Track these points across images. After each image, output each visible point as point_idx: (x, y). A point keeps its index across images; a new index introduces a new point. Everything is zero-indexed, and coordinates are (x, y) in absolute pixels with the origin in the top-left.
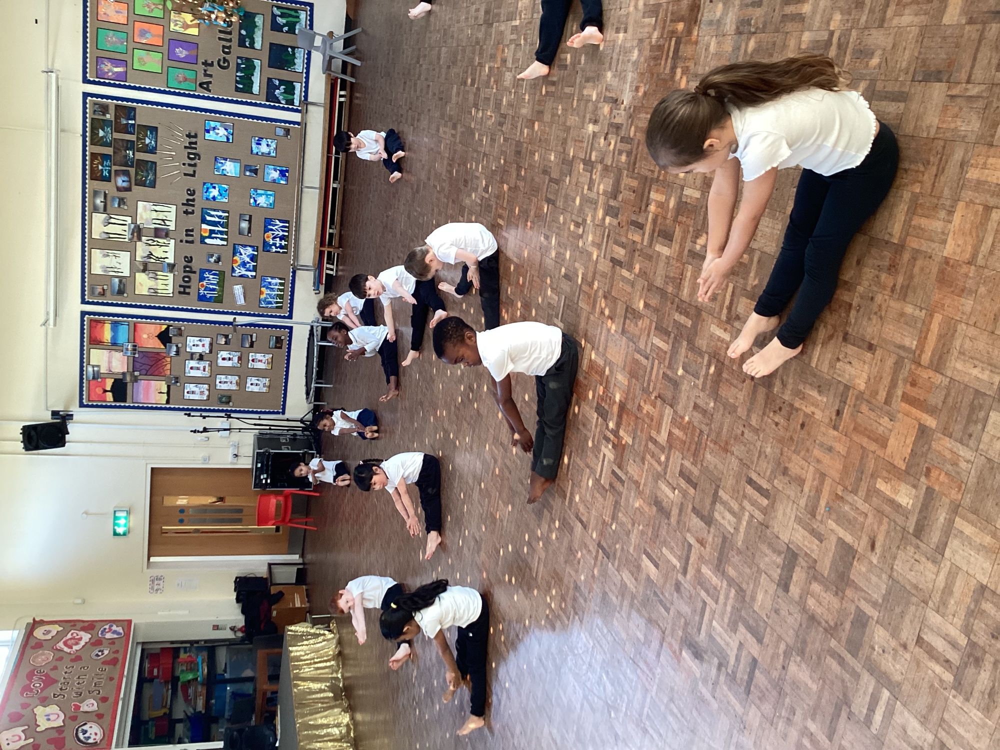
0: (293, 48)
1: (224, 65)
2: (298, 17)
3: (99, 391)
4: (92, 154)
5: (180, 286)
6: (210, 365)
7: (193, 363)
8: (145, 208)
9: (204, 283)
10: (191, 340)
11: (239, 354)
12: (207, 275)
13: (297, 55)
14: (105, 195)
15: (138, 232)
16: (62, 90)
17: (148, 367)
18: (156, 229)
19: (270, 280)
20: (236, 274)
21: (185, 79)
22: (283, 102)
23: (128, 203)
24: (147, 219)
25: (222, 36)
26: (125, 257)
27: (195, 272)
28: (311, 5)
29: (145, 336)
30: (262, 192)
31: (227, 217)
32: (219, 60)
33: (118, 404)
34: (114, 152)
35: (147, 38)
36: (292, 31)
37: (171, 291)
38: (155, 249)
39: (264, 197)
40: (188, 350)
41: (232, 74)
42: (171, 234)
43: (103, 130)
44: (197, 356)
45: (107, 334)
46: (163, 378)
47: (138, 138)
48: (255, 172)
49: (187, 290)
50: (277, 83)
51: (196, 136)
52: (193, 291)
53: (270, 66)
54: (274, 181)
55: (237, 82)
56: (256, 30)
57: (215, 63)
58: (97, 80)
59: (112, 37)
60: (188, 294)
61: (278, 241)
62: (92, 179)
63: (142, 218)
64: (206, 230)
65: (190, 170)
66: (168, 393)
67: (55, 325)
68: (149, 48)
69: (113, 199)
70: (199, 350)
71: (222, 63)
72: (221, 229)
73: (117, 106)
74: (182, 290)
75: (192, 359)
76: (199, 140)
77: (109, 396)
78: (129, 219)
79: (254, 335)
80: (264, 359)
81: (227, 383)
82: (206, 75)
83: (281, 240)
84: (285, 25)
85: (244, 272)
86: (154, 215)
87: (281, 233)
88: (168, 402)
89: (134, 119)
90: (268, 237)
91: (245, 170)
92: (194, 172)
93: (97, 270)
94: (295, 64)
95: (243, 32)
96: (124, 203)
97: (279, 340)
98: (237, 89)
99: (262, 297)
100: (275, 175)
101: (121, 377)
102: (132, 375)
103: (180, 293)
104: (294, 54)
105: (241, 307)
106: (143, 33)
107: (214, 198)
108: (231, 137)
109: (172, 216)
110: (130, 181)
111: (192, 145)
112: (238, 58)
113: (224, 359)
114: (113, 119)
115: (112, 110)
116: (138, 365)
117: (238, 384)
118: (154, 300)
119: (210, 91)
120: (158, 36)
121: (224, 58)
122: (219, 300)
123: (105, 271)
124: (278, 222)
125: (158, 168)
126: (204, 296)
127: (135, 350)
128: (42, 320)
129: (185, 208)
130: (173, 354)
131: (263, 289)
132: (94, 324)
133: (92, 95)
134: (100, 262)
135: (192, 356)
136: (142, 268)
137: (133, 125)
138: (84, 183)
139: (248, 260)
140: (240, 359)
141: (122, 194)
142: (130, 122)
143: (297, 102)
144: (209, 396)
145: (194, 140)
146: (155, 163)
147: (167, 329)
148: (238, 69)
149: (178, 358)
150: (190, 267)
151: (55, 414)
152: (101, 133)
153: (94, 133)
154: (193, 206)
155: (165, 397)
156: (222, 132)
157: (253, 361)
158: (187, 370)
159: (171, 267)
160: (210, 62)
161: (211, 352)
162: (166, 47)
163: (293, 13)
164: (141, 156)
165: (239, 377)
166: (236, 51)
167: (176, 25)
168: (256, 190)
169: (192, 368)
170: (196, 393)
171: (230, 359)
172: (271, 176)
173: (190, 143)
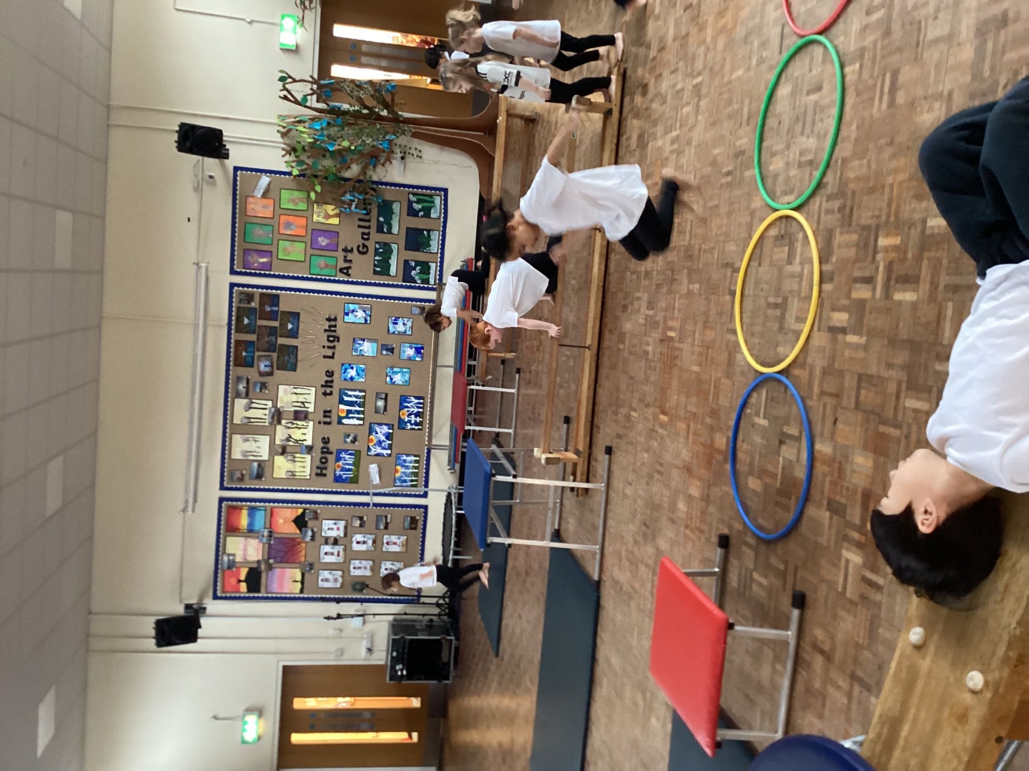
0: (429, 231)
1: (363, 250)
2: (433, 202)
3: (233, 581)
4: (237, 342)
5: (318, 468)
6: (345, 550)
7: (327, 548)
8: (285, 391)
9: (340, 463)
10: (327, 524)
11: (373, 536)
12: (343, 455)
13: (432, 237)
14: (248, 380)
15: (277, 416)
16: (212, 280)
17: (282, 554)
18: (296, 412)
19: (405, 457)
20: (372, 453)
21: (327, 266)
22: (419, 282)
23: (270, 387)
24: (287, 403)
25: (362, 223)
26: (264, 441)
27: (331, 453)
28: (446, 191)
29: (281, 521)
30: (397, 370)
31: (364, 397)
32: (359, 246)
33: (251, 595)
34: (258, 339)
35: (292, 230)
36: (427, 215)
37: (308, 473)
38: (293, 433)
39: (399, 375)
40: (323, 534)
41: (370, 259)
42: (310, 416)
43: (248, 318)
44: (332, 541)
45: (244, 521)
46: (297, 565)
47: (280, 324)
48: (392, 350)
49: (324, 472)
50: (413, 264)
51: (335, 319)
52: (329, 473)
53: (406, 249)
54: (409, 359)
55: (375, 265)
56: (393, 216)
57: (355, 250)
58: (243, 270)
59: (259, 231)
60: (325, 475)
61: (413, 418)
62: (236, 365)
63: (282, 401)
64: (343, 410)
65: (329, 352)
66: (302, 582)
67: (193, 511)
68: (293, 239)
69: (255, 384)
70: (333, 534)
71: (361, 249)
72: (357, 408)
73: (262, 295)
74: (319, 471)
75: (326, 543)
76: (339, 323)
77: (243, 587)
78: (270, 403)
79: (389, 516)
80: (398, 541)
81: (360, 569)
82: (346, 261)
83: (416, 417)
84: (420, 210)
85: (379, 450)
86: (295, 398)
87: (416, 410)
88: (302, 591)
89: (277, 305)
90: (403, 414)
91: (382, 349)
92: (333, 354)
93: (237, 455)
94: (430, 246)
95: (381, 219)
96: (266, 388)
97: (413, 521)
98: (375, 272)
99: (398, 475)
100: (411, 352)
101: (255, 565)
102: (267, 562)
103: (317, 474)
104: (429, 236)
105: (375, 487)
106: (288, 225)
107: (352, 378)
108: (368, 318)
109: (312, 398)
110: (272, 366)
111: (331, 329)
112: (376, 243)
113: (358, 543)
114: (257, 307)
115: (257, 298)
116: (273, 552)
117: (372, 569)
118: (292, 483)
119: (349, 275)
120: (302, 227)
121: (363, 245)
122: (354, 480)
123: (245, 456)
124: (413, 399)
125: (299, 352)
126: (340, 476)
127: (270, 536)
128: (181, 507)
129: (323, 390)
130: (308, 538)
131: (398, 468)
132: (232, 511)
133: (239, 285)
134: (240, 447)
135: (326, 541)
136: (280, 450)
137: (277, 312)
138: (228, 370)
139: (383, 438)
140: (374, 542)
141: (263, 379)
142: (275, 309)
143: (432, 281)
144: (342, 584)
145: (333, 323)
146: (297, 347)
147: (303, 514)
148: (376, 253)
149: (313, 543)
150: (328, 449)
151: (188, 607)
152: (246, 321)
153: (239, 320)
154: (331, 387)
155: (299, 585)
156: (360, 314)
157: (388, 543)
158: (321, 557)
159: (310, 449)
160: (349, 248)
161: (345, 535)
162: (309, 237)
163: (428, 198)
164: (282, 341)
165: (373, 561)
166: (375, 237)
167: (319, 216)
168: (392, 368)
169: (326, 554)
170: (329, 580)
171: (364, 542)
172: (407, 353)
173: (330, 326)
